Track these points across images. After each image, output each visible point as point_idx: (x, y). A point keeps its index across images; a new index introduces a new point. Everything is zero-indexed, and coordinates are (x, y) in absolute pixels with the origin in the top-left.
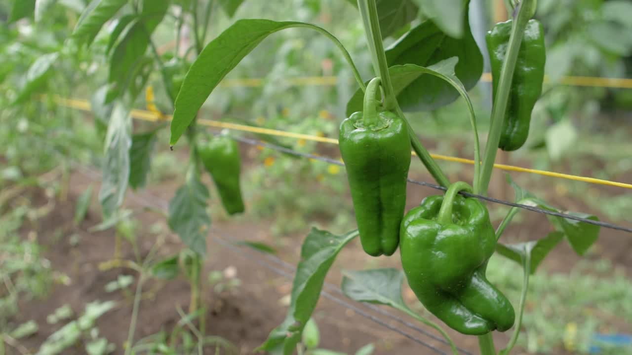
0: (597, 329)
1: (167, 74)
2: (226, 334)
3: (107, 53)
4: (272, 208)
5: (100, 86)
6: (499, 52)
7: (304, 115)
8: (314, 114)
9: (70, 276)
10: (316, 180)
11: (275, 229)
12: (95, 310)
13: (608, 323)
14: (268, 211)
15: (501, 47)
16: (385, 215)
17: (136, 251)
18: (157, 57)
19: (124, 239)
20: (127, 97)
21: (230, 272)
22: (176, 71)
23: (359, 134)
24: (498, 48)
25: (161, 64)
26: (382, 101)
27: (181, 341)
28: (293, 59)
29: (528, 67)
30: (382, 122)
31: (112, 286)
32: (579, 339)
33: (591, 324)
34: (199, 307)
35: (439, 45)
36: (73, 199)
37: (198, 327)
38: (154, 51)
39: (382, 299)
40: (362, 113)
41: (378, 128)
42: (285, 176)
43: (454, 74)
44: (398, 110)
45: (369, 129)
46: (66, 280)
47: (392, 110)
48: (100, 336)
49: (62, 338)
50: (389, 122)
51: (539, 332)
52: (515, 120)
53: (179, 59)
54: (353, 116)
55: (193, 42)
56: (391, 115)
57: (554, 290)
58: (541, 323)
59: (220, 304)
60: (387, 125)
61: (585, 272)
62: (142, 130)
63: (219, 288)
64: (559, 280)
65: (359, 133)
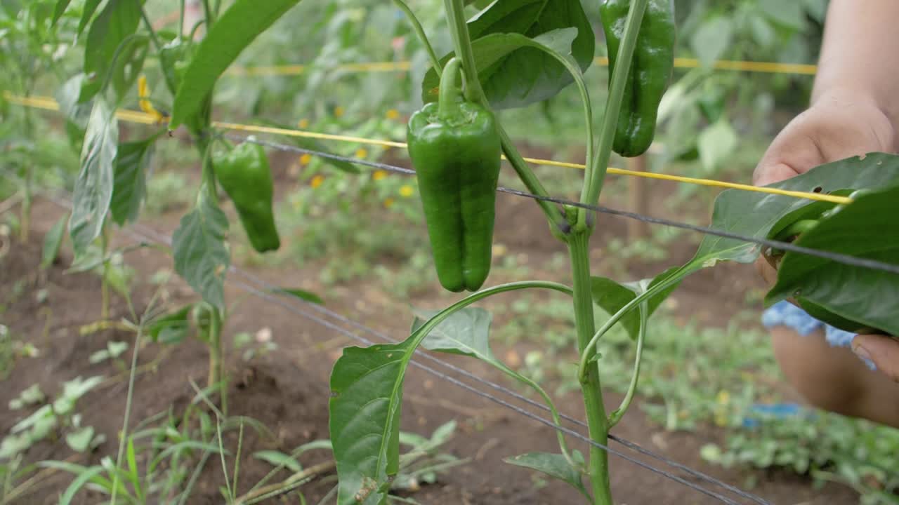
0: (757, 397)
1: (167, 60)
2: (258, 413)
3: (80, 30)
4: (321, 246)
5: (69, 76)
6: (617, 28)
7: (365, 116)
8: (380, 114)
9: (37, 346)
10: (383, 207)
11: (326, 276)
12: (75, 389)
13: (772, 391)
14: (316, 251)
15: (619, 22)
16: (469, 238)
17: (130, 307)
18: (153, 36)
19: (113, 291)
20: (111, 91)
21: (265, 335)
22: (179, 54)
23: (433, 131)
24: (615, 24)
25: (158, 45)
26: (462, 89)
27: (198, 424)
28: (350, 35)
29: (653, 48)
30: (463, 116)
31: (99, 356)
32: (731, 409)
33: (749, 391)
34: (219, 379)
35: (537, 19)
36: (37, 239)
37: (219, 406)
38: (149, 27)
39: (465, 348)
40: (438, 105)
41: (457, 123)
42: (339, 201)
43: (571, 52)
44: (484, 100)
45: (446, 124)
46: (33, 351)
47: (476, 101)
48: (83, 424)
49: (30, 428)
50: (473, 116)
51: (680, 403)
52: (637, 117)
53: (183, 39)
54: (426, 109)
55: (201, 15)
56: (475, 107)
57: (703, 349)
58: (684, 391)
59: (249, 372)
60: (469, 119)
61: (747, 326)
62: (134, 138)
63: (248, 355)
64: (709, 335)
65: (434, 129)
